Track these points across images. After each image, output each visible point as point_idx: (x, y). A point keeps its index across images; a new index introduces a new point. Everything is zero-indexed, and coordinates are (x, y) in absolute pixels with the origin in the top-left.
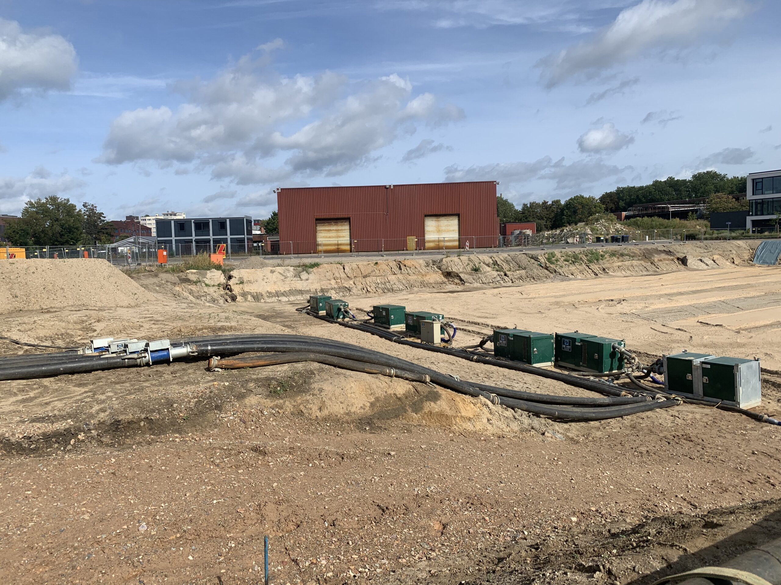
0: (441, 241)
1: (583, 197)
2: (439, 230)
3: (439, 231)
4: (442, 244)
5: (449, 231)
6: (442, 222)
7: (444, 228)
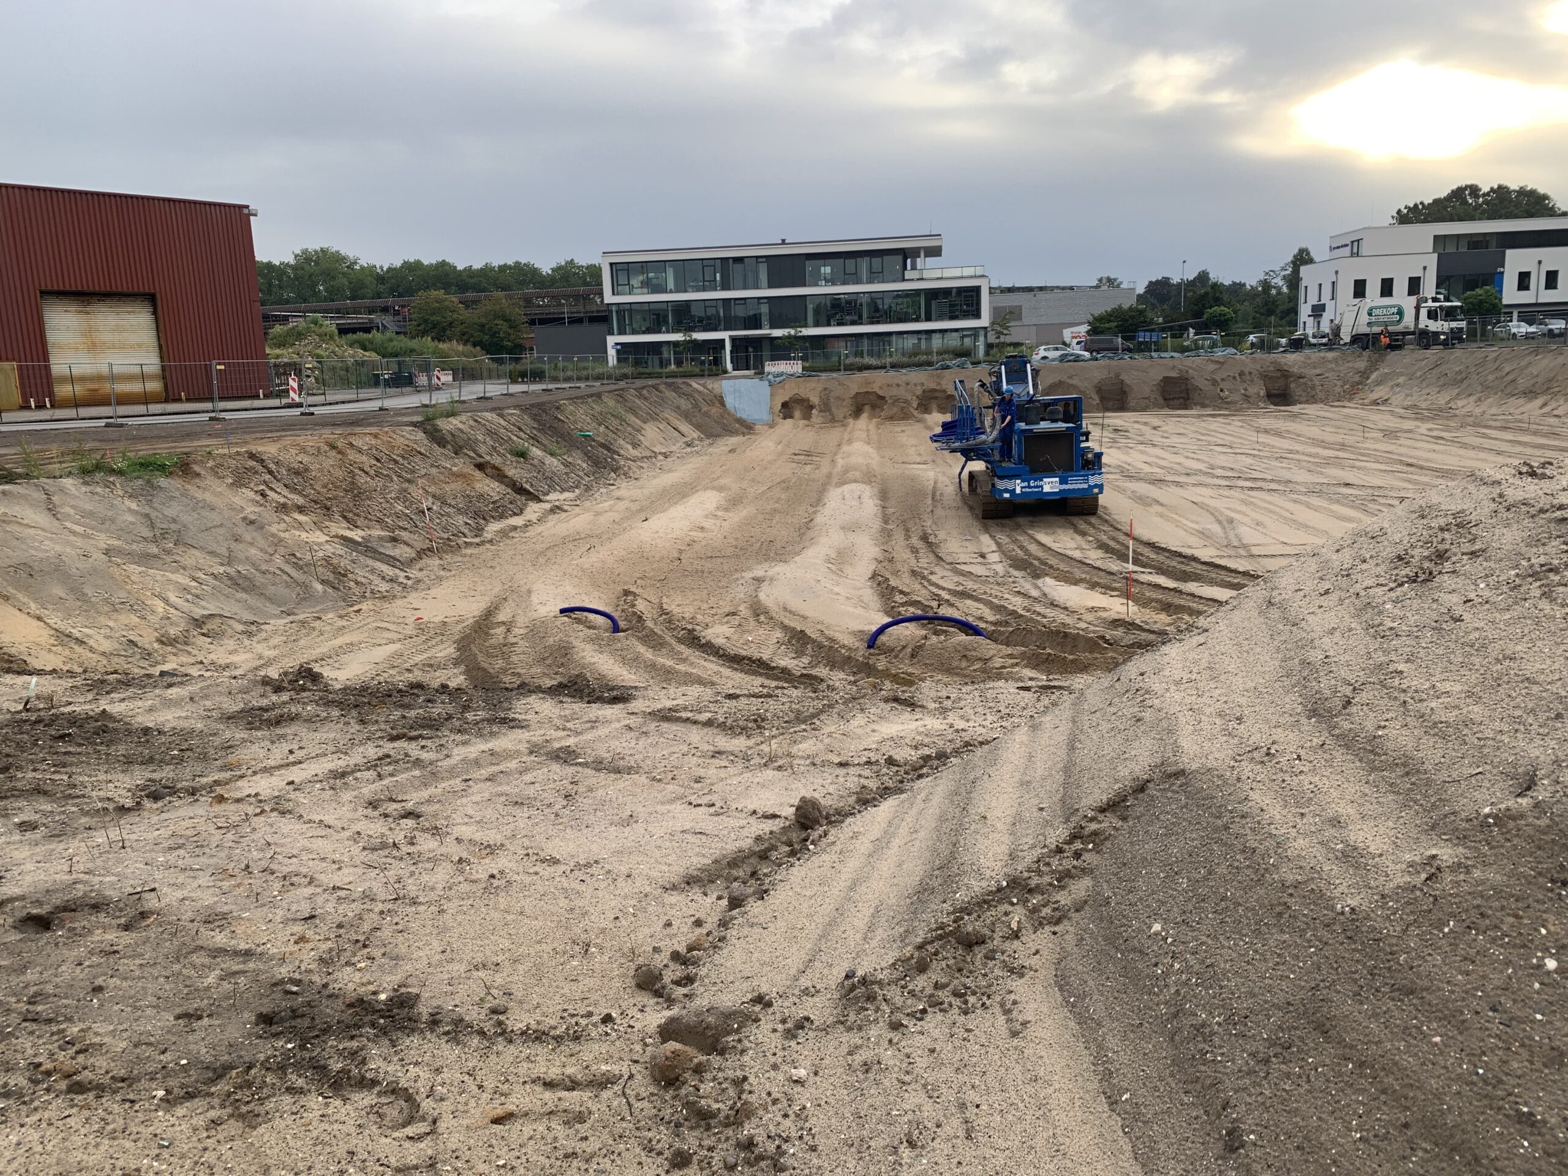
0: (105, 378)
2: (94, 344)
3: (93, 347)
4: (106, 388)
5: (122, 347)
6: (100, 316)
7: (107, 337)
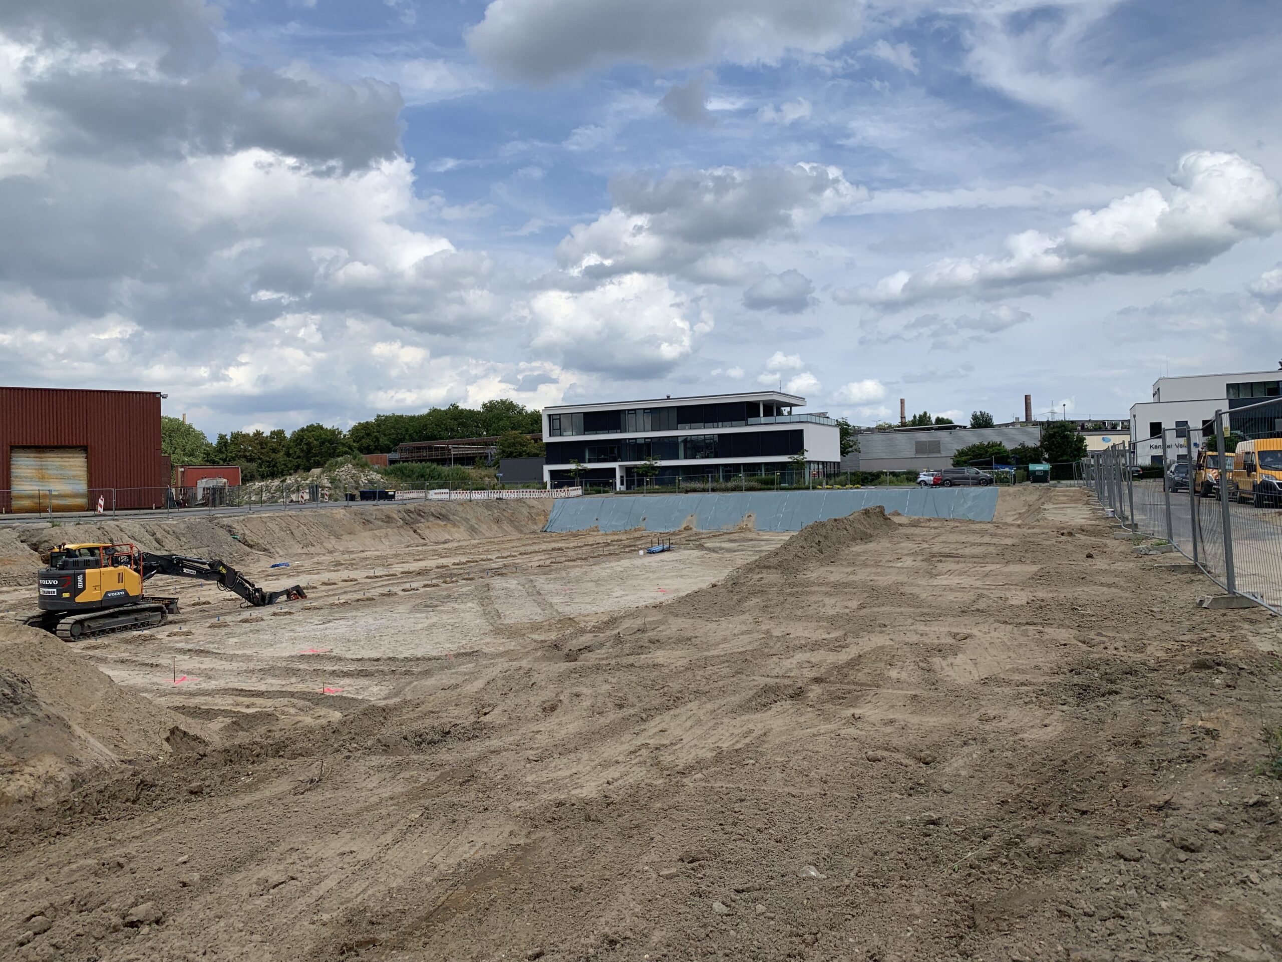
0: (45, 496)
1: (321, 428)
2: (43, 476)
3: (41, 478)
4: (46, 502)
5: (63, 478)
6: (49, 460)
7: (52, 472)
